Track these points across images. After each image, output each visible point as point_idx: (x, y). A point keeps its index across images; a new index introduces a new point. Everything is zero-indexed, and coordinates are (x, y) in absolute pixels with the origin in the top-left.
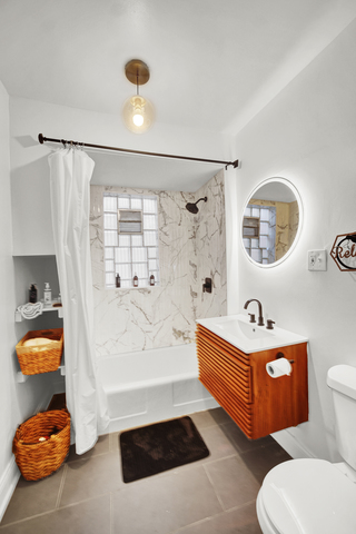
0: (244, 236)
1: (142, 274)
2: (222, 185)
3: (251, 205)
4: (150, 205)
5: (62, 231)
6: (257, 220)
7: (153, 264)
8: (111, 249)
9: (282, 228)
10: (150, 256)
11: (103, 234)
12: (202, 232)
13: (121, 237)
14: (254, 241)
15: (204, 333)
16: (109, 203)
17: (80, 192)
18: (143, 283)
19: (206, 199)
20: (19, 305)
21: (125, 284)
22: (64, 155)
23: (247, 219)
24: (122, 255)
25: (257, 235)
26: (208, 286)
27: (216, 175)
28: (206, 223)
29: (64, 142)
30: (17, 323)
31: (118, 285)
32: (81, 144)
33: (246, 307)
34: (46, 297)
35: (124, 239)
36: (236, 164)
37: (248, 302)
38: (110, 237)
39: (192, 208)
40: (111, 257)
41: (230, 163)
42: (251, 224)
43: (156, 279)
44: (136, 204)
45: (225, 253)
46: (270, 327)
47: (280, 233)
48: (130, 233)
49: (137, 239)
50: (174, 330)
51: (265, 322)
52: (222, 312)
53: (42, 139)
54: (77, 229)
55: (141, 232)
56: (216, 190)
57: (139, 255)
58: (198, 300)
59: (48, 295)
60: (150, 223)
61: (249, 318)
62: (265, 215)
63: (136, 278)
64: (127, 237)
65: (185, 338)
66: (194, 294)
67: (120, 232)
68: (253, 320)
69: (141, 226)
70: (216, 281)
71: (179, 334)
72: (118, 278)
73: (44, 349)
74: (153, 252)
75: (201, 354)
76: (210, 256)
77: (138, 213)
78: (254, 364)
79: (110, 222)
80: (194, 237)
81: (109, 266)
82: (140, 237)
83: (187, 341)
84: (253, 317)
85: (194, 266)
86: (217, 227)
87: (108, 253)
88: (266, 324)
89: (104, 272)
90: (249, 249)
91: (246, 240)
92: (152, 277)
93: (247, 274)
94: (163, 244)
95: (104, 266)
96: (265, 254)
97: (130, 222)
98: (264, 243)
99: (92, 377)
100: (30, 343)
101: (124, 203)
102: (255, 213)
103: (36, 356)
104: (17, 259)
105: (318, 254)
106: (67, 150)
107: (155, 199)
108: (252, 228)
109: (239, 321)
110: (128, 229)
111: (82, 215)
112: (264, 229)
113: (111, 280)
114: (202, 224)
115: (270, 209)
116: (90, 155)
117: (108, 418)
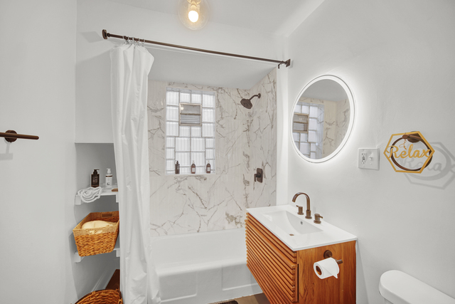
0: (294, 131)
1: (199, 162)
2: (274, 83)
3: (301, 103)
4: (209, 100)
5: (120, 121)
6: (307, 116)
7: (210, 154)
8: (172, 139)
9: (330, 124)
10: (208, 146)
11: (165, 125)
12: (255, 127)
13: (182, 128)
14: (303, 135)
15: (252, 222)
16: (172, 97)
17: (139, 84)
18: (200, 171)
19: (259, 96)
20: (80, 188)
21: (184, 171)
22: (126, 50)
23: (297, 115)
24: (182, 144)
25: (306, 130)
26: (259, 176)
27: (269, 73)
28: (259, 118)
29: (126, 38)
30: (76, 206)
31: (177, 172)
32: (142, 41)
33: (294, 200)
34: (107, 181)
35: (185, 129)
36: (288, 63)
37: (297, 195)
38: (171, 128)
39: (247, 103)
40: (172, 145)
41: (282, 62)
42: (301, 120)
43: (212, 168)
44: (196, 99)
45: (276, 146)
46: (317, 221)
47: (327, 129)
48: (191, 125)
49: (196, 130)
50: (227, 215)
51: (313, 216)
52: (271, 202)
53: (106, 35)
54: (135, 120)
55: (200, 124)
56: (269, 87)
57: (198, 144)
58: (250, 188)
59: (109, 180)
60: (208, 116)
61: (297, 210)
62: (313, 112)
63: (193, 166)
64: (187, 128)
65: (236, 223)
66: (247, 183)
67: (181, 124)
68: (300, 212)
69: (201, 119)
70: (267, 172)
71: (231, 218)
72: (177, 165)
73: (99, 232)
74: (210, 143)
75: (249, 242)
76: (262, 148)
77: (198, 107)
78: (300, 262)
79: (172, 114)
80: (248, 130)
81: (170, 154)
82: (199, 128)
83: (239, 225)
84: (301, 209)
85: (247, 156)
86: (269, 122)
87: (170, 142)
88: (313, 218)
89: (164, 160)
90: (298, 143)
91: (296, 134)
92: (209, 165)
93: (295, 167)
94: (219, 135)
95: (164, 154)
96: (313, 148)
97: (191, 115)
98: (312, 137)
99: (143, 261)
100: (88, 225)
101: (185, 97)
102: (305, 110)
103: (92, 238)
104: (79, 146)
105: (370, 152)
106: (128, 46)
107: (214, 95)
108: (301, 124)
109: (287, 212)
110: (188, 121)
111: (141, 106)
112: (313, 125)
113: (171, 166)
114: (255, 118)
115: (318, 106)
116: (150, 51)
117: (159, 299)
